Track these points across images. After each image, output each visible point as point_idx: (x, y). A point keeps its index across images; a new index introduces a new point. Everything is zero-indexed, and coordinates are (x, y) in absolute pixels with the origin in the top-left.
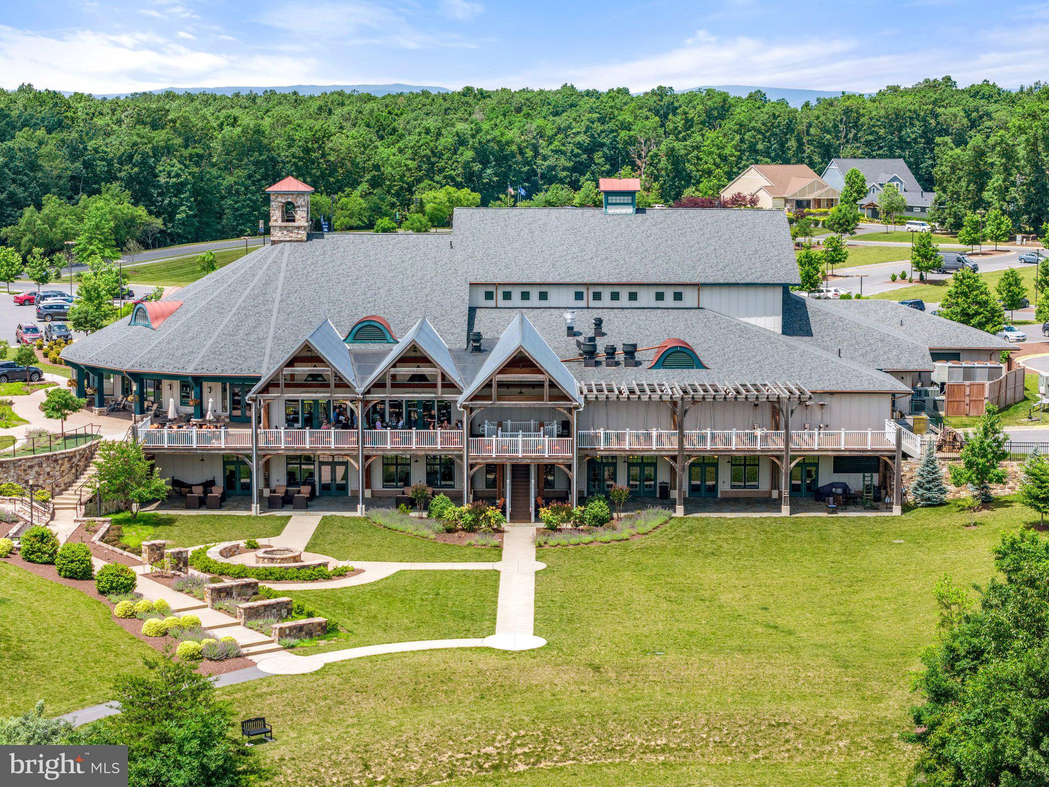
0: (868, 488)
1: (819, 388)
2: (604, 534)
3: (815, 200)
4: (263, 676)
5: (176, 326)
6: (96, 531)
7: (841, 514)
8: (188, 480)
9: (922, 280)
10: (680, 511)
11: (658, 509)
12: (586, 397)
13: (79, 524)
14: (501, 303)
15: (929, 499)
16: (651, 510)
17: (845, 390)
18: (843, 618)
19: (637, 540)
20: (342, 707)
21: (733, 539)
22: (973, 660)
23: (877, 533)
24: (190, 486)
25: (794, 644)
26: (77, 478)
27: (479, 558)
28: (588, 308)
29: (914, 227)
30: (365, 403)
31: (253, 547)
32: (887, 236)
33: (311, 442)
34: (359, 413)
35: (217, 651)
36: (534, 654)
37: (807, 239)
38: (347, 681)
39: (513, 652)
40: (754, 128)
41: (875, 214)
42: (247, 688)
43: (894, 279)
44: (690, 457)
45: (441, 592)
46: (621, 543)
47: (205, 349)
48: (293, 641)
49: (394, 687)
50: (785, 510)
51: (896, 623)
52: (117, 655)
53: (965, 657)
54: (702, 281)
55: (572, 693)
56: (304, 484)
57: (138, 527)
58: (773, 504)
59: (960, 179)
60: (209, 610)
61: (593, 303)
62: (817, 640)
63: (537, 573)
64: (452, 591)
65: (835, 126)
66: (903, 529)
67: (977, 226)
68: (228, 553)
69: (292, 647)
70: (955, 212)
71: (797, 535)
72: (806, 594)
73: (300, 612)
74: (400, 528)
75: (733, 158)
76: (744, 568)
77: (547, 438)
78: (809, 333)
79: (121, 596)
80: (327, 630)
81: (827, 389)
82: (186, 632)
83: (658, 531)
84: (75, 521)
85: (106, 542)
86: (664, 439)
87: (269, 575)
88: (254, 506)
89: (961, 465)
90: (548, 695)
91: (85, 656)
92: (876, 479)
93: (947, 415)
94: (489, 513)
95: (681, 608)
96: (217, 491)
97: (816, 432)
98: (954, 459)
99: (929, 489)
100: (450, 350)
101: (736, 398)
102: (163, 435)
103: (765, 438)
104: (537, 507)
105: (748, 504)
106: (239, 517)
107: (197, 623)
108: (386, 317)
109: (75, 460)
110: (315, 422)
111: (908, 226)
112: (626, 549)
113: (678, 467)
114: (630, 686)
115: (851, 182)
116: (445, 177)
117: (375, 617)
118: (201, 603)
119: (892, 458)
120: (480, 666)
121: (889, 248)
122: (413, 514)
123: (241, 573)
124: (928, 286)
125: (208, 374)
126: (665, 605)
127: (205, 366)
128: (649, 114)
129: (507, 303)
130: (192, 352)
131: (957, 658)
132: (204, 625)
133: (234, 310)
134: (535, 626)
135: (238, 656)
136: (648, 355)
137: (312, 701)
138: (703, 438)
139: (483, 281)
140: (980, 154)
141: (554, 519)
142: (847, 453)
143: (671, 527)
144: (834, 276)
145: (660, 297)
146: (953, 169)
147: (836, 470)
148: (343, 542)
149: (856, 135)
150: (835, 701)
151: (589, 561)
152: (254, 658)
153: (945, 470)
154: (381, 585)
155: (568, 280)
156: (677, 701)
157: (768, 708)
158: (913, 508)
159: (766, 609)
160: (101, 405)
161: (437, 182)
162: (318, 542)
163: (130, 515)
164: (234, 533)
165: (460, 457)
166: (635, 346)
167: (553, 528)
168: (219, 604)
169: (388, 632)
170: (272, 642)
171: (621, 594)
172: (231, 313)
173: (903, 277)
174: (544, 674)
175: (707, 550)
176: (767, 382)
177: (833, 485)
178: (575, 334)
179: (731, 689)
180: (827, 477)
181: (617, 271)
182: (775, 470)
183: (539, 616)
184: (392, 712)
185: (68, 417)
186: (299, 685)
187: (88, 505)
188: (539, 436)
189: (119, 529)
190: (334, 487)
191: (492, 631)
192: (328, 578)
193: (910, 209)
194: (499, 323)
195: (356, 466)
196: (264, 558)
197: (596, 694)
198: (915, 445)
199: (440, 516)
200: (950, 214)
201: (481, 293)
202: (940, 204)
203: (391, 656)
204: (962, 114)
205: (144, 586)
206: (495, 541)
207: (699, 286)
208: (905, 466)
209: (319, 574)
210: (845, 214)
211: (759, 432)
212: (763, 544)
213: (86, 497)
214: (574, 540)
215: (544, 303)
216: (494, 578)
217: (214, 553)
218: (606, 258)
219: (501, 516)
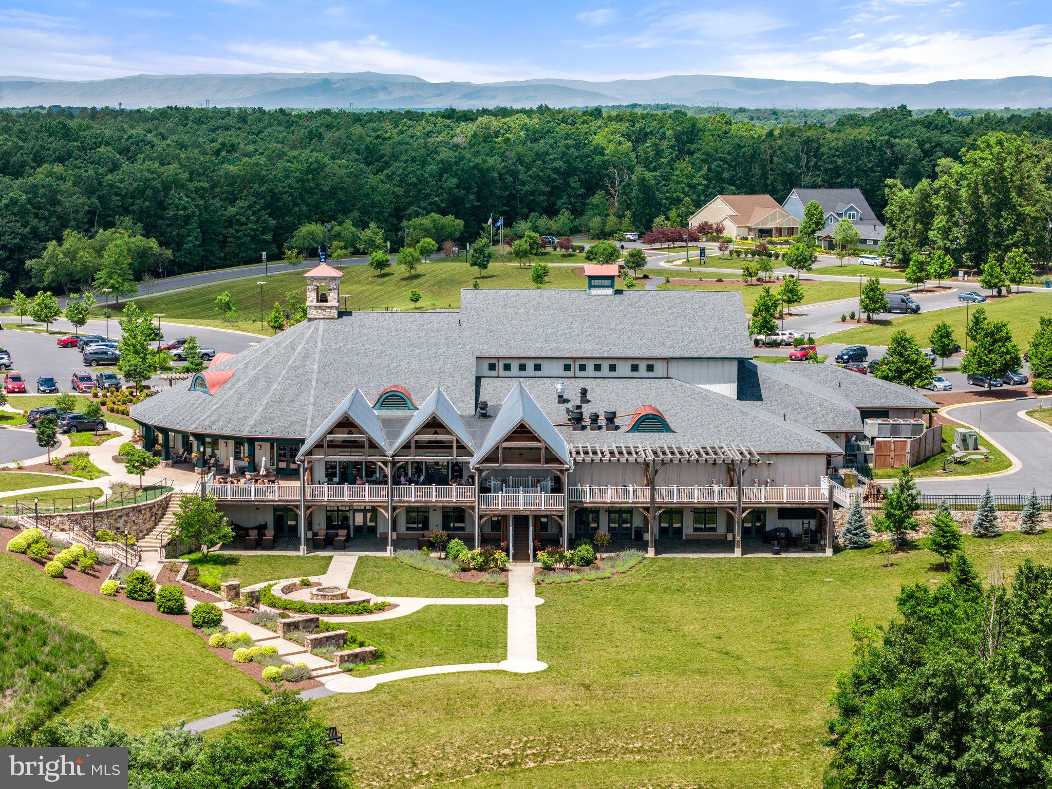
0: (807, 532)
1: (766, 449)
2: (589, 573)
3: (776, 228)
4: (331, 694)
5: (231, 393)
6: (178, 571)
7: (783, 555)
8: (245, 524)
9: (869, 320)
10: (651, 552)
11: (633, 551)
12: (575, 460)
13: (162, 565)
14: (502, 373)
15: (856, 543)
16: (627, 552)
17: (787, 451)
18: (781, 646)
19: (616, 578)
20: (393, 718)
21: (695, 577)
22: (873, 684)
23: (811, 572)
24: (247, 529)
25: (741, 668)
26: (156, 525)
27: (490, 594)
28: (575, 377)
29: (866, 261)
30: (394, 464)
31: (307, 584)
32: (841, 270)
33: (349, 495)
34: (388, 471)
35: (294, 674)
36: (539, 676)
37: (768, 274)
38: (395, 697)
39: (522, 675)
40: (720, 159)
41: (831, 246)
42: (320, 704)
43: (844, 319)
44: (660, 508)
45: (462, 623)
46: (604, 581)
47: (257, 414)
48: (351, 666)
49: (432, 703)
50: (738, 552)
51: (822, 650)
52: (216, 677)
53: (867, 682)
54: (671, 355)
55: (568, 706)
56: (341, 527)
57: (209, 566)
58: (728, 546)
59: (908, 217)
60: (281, 640)
61: (579, 374)
62: (760, 664)
63: (537, 607)
64: (470, 623)
65: (797, 156)
66: (833, 568)
67: (921, 266)
68: (287, 590)
69: (350, 670)
70: (903, 249)
71: (747, 574)
72: (752, 625)
73: (354, 641)
74: (425, 568)
75: (701, 187)
76: (703, 602)
77: (543, 494)
78: (760, 398)
79: (211, 629)
80: (376, 656)
81: (773, 451)
82: (268, 659)
83: (634, 570)
84: (159, 562)
85: (188, 581)
86: (639, 493)
87: (324, 610)
88: (302, 547)
89: (882, 516)
90: (550, 708)
91: (191, 679)
92: (813, 524)
93: (875, 467)
94: (496, 556)
95: (653, 637)
96: (269, 534)
97: (763, 488)
98: (878, 509)
99: (856, 535)
100: (461, 416)
101: (697, 461)
102: (227, 489)
103: (721, 493)
104: (535, 550)
105: (707, 545)
106: (290, 557)
107: (275, 652)
108: (407, 386)
109: (154, 510)
110: (350, 477)
111: (861, 259)
112: (608, 587)
113: (650, 516)
114: (613, 701)
115: (809, 215)
116: (431, 204)
117: (412, 645)
118: (274, 635)
119: (825, 509)
120: (497, 686)
121: (842, 284)
122: (434, 555)
123: (301, 609)
124: (875, 326)
125: (260, 436)
126: (639, 635)
127: (258, 429)
128: (622, 139)
129: (508, 373)
130: (246, 417)
131: (861, 683)
132: (280, 653)
133: (280, 379)
134: (538, 653)
135: (310, 678)
136: (625, 420)
137: (370, 713)
138: (670, 493)
139: (487, 355)
140: (925, 196)
141: (549, 560)
142: (789, 506)
143: (644, 567)
144: (791, 315)
145: (635, 368)
146: (902, 208)
147: (780, 517)
148: (379, 579)
149: (816, 163)
150: (771, 713)
151: (578, 597)
152: (322, 679)
153: (870, 517)
154: (414, 618)
155: (558, 355)
156: (649, 713)
157: (720, 718)
158: (843, 550)
159: (720, 638)
160: (167, 458)
161: (424, 209)
162: (358, 579)
163: (201, 555)
164: (289, 572)
165: (473, 508)
166: (614, 414)
167: (548, 568)
168: (289, 635)
169: (423, 658)
170: (334, 666)
171: (604, 625)
172: (277, 383)
173: (853, 317)
174: (547, 692)
175: (674, 588)
176: (723, 445)
177: (777, 530)
178: (567, 401)
179: (691, 704)
180: (772, 523)
181: (600, 346)
182: (730, 519)
183: (540, 644)
184: (432, 723)
185: (146, 473)
186: (359, 701)
187: (168, 547)
188: (536, 492)
189: (196, 569)
190: (365, 529)
191: (504, 657)
192: (370, 612)
193: (864, 241)
194: (501, 392)
195: (386, 515)
196: (318, 595)
197: (587, 708)
198: (844, 496)
199: (456, 557)
200: (899, 250)
201: (485, 365)
202: (891, 240)
203: (427, 678)
204: (916, 145)
205: (229, 620)
206: (500, 579)
207: (668, 360)
208: (836, 514)
209: (363, 608)
210: (802, 252)
211: (716, 488)
212: (719, 582)
213: (165, 542)
214: (566, 579)
215: (538, 374)
216: (503, 611)
217: (276, 591)
218: (590, 335)
219: (506, 558)
